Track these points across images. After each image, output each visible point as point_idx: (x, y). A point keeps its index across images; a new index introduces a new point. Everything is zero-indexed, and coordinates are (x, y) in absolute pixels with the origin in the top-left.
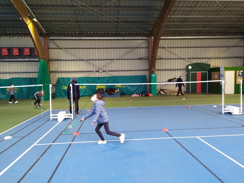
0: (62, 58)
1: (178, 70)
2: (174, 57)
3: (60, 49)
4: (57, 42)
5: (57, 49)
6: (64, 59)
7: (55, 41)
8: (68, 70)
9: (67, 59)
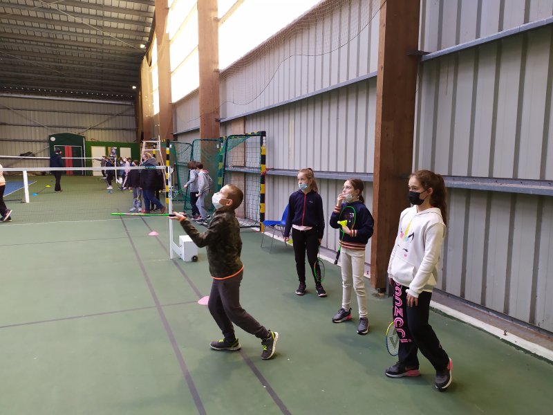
1: (36, 141)
2: (28, 123)
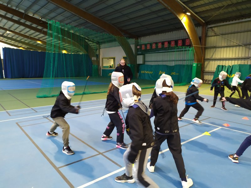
0: (217, 45)
3: (217, 36)
4: (215, 29)
5: (214, 36)
6: (220, 45)
7: (213, 29)
8: (222, 57)
9: (223, 45)
